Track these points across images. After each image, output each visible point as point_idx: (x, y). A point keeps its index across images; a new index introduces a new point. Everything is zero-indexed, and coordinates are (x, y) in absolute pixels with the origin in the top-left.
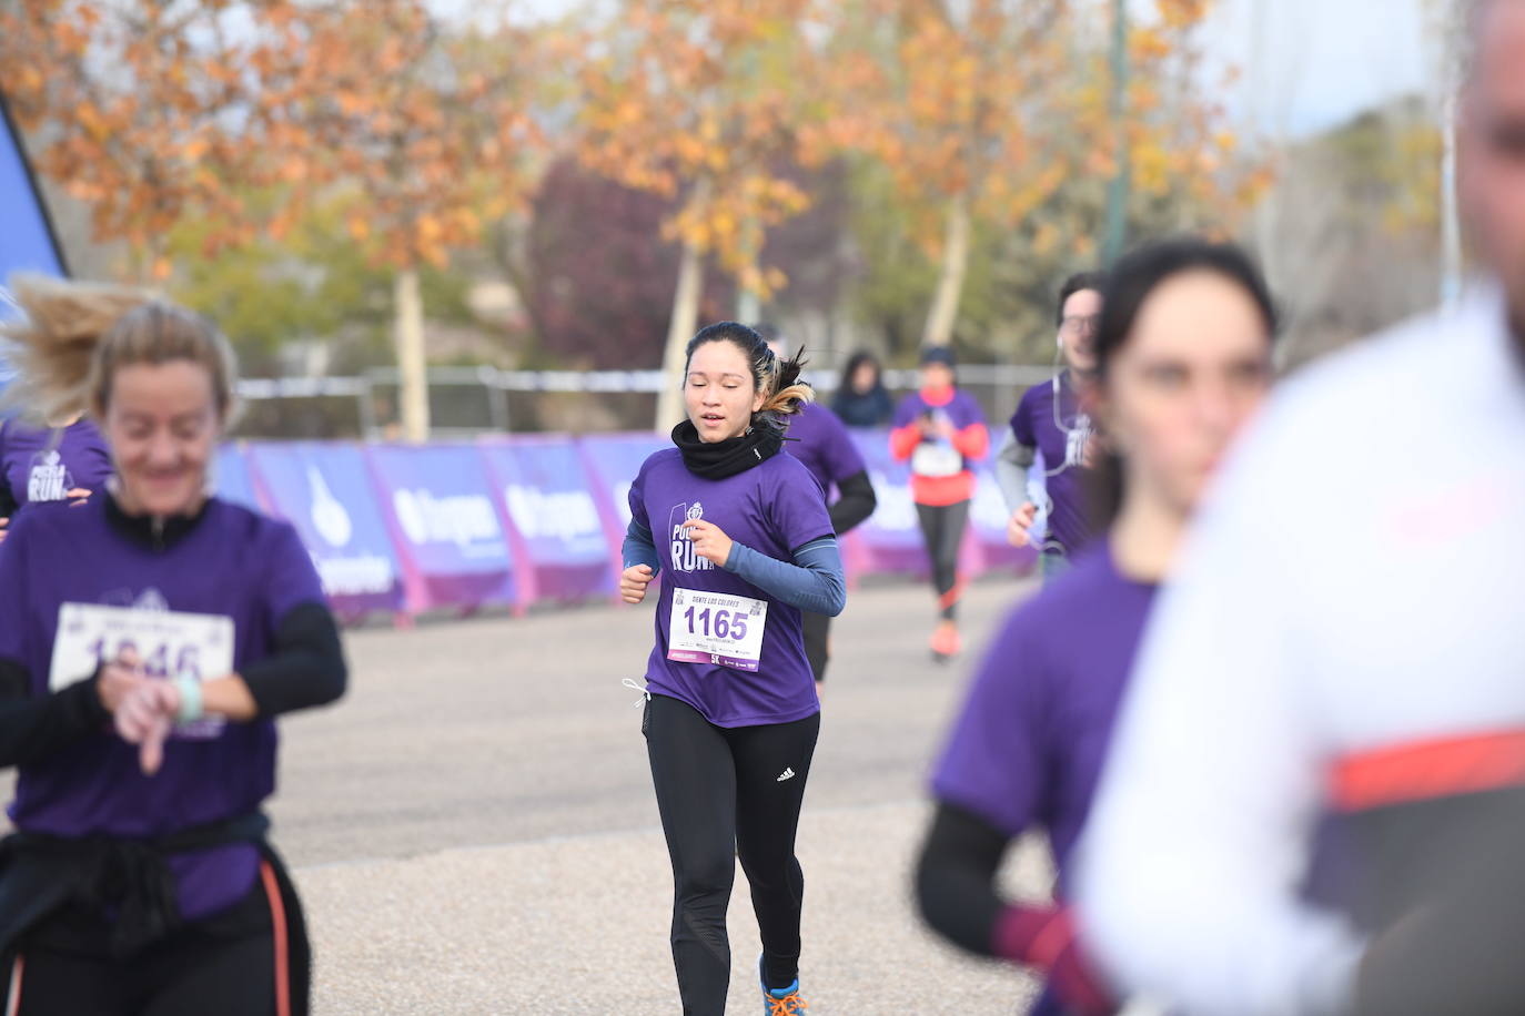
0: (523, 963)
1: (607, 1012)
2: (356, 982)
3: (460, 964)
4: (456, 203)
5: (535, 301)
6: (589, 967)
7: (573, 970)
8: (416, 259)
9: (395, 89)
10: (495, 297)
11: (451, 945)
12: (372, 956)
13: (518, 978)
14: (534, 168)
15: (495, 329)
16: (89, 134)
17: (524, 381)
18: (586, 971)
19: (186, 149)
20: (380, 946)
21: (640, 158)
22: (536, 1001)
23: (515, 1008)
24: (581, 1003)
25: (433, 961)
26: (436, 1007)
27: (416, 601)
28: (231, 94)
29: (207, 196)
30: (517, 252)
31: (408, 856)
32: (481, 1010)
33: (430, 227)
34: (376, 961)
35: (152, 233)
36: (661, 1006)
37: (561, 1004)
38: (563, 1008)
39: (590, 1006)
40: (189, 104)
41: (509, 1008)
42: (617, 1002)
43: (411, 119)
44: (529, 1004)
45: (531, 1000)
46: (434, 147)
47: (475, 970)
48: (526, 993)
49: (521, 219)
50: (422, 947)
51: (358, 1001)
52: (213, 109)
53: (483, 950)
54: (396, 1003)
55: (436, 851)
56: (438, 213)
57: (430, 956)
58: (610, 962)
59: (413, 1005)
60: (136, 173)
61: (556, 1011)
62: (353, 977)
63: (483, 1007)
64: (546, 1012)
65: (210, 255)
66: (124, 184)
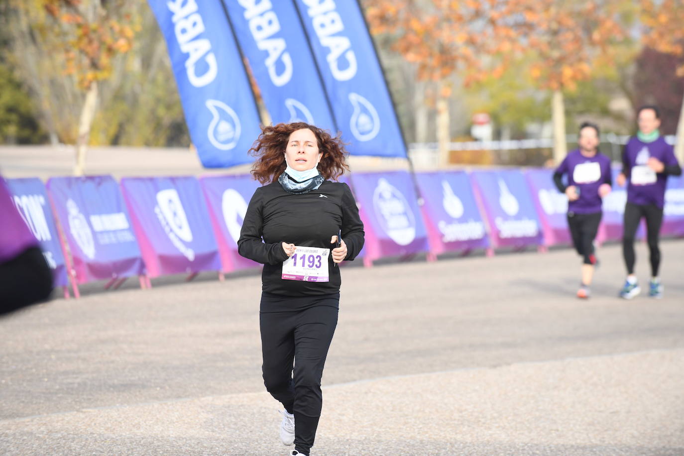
0: (528, 425)
1: (559, 455)
2: (442, 434)
3: (497, 425)
4: (580, 60)
6: (560, 429)
7: (552, 430)
8: (562, 85)
9: (553, 11)
10: (621, 104)
11: (495, 415)
12: (455, 420)
13: (522, 434)
16: (416, 33)
18: (557, 430)
19: (457, 38)
20: (461, 414)
21: (668, 38)
22: (526, 447)
23: (513, 450)
24: (548, 449)
25: (484, 423)
26: (475, 449)
27: (549, 240)
28: (478, 14)
29: (466, 59)
30: (630, 85)
31: (495, 366)
32: (496, 451)
33: (567, 72)
34: (456, 422)
35: (443, 76)
36: (587, 452)
37: (537, 449)
38: (538, 452)
39: (552, 451)
40: (460, 18)
41: (511, 451)
42: (566, 449)
43: (559, 23)
44: (521, 448)
45: (523, 446)
46: (569, 36)
47: (504, 428)
48: (522, 443)
49: (632, 69)
50: (481, 415)
51: (438, 444)
53: (510, 418)
54: (456, 446)
55: (509, 364)
56: (571, 65)
57: (483, 420)
58: (571, 426)
59: (464, 448)
60: (436, 50)
61: (533, 453)
62: (441, 431)
63: (498, 450)
64: (529, 454)
65: (467, 85)
66: (431, 55)
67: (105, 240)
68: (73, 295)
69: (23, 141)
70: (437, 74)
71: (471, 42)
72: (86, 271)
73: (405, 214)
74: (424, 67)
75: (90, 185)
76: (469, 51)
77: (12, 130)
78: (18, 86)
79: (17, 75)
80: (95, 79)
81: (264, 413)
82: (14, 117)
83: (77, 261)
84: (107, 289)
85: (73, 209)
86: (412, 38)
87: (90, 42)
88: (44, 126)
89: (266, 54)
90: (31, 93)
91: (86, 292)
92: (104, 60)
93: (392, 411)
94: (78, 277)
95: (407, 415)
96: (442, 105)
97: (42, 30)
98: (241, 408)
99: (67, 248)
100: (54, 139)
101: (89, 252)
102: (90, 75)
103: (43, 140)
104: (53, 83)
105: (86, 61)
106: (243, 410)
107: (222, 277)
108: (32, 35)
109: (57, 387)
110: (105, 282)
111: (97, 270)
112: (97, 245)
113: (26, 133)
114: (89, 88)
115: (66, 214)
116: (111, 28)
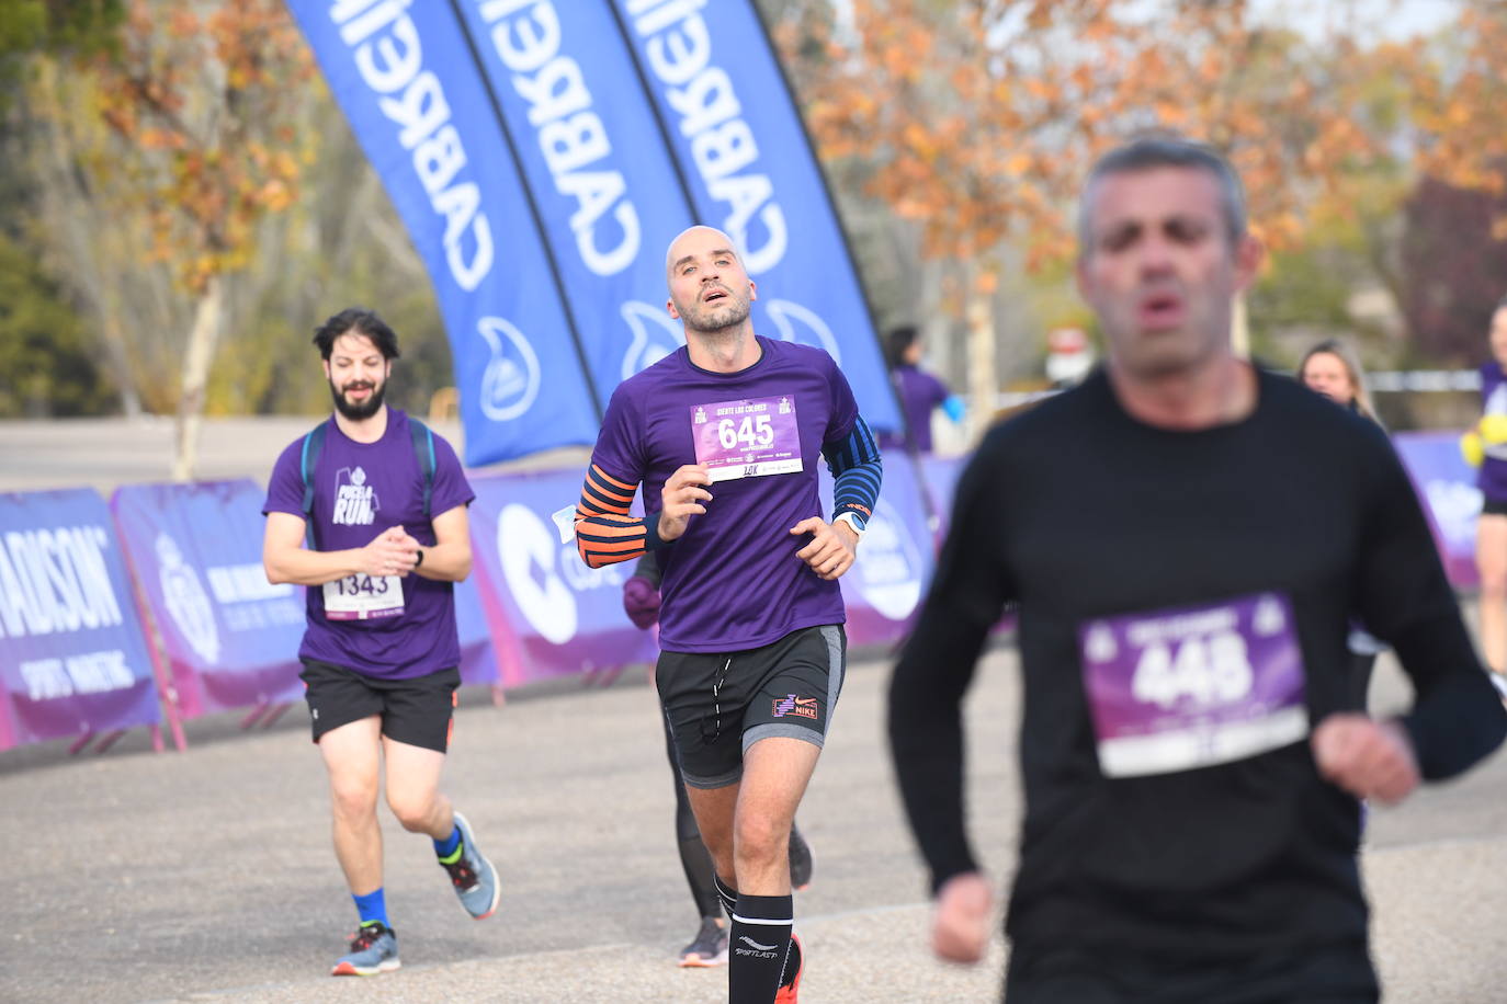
4: (1281, 208)
5: (1412, 305)
9: (1218, 101)
10: (1374, 303)
14: (1408, 178)
15: (1370, 331)
16: (919, 157)
17: (1391, 382)
19: (1008, 165)
21: (1471, 157)
28: (1054, 112)
29: (1029, 209)
30: (1394, 260)
35: (980, 249)
40: (1014, 122)
43: (1233, 129)
46: (1255, 155)
49: (1396, 227)
52: (1036, 126)
56: (1261, 219)
60: (963, 192)
65: (1033, 267)
66: (952, 202)
67: (241, 621)
68: (171, 744)
69: (64, 411)
70: (967, 243)
71: (1039, 171)
72: (200, 689)
73: (900, 550)
74: (935, 227)
75: (206, 502)
76: (1035, 193)
77: (39, 386)
78: (49, 289)
79: (49, 264)
80: (216, 270)
81: (590, 994)
82: (43, 358)
83: (181, 669)
84: (248, 729)
85: (169, 555)
86: (910, 166)
87: (205, 189)
88: (108, 374)
89: (572, 204)
90: (79, 304)
91: (199, 737)
92: (236, 229)
93: (874, 983)
94: (183, 704)
95: (905, 993)
96: (978, 312)
97: (100, 164)
98: (540, 983)
99: (159, 641)
100: (131, 404)
101: (206, 649)
102: (205, 262)
103: (109, 407)
104: (126, 280)
105: (198, 234)
106: (544, 989)
107: (499, 699)
108: (80, 179)
109: (136, 947)
110: (243, 713)
111: (226, 689)
112: (225, 634)
113: (71, 392)
114: (203, 290)
115: (154, 565)
116: (251, 159)
